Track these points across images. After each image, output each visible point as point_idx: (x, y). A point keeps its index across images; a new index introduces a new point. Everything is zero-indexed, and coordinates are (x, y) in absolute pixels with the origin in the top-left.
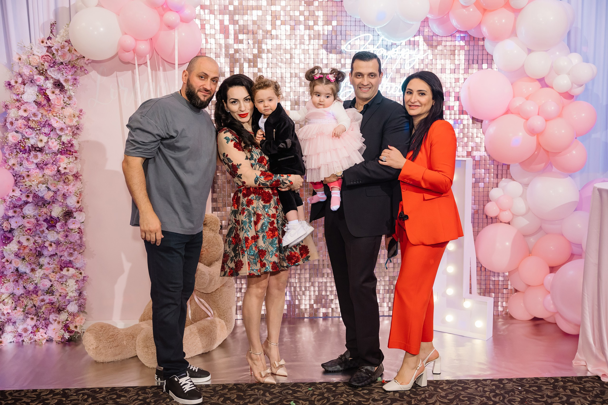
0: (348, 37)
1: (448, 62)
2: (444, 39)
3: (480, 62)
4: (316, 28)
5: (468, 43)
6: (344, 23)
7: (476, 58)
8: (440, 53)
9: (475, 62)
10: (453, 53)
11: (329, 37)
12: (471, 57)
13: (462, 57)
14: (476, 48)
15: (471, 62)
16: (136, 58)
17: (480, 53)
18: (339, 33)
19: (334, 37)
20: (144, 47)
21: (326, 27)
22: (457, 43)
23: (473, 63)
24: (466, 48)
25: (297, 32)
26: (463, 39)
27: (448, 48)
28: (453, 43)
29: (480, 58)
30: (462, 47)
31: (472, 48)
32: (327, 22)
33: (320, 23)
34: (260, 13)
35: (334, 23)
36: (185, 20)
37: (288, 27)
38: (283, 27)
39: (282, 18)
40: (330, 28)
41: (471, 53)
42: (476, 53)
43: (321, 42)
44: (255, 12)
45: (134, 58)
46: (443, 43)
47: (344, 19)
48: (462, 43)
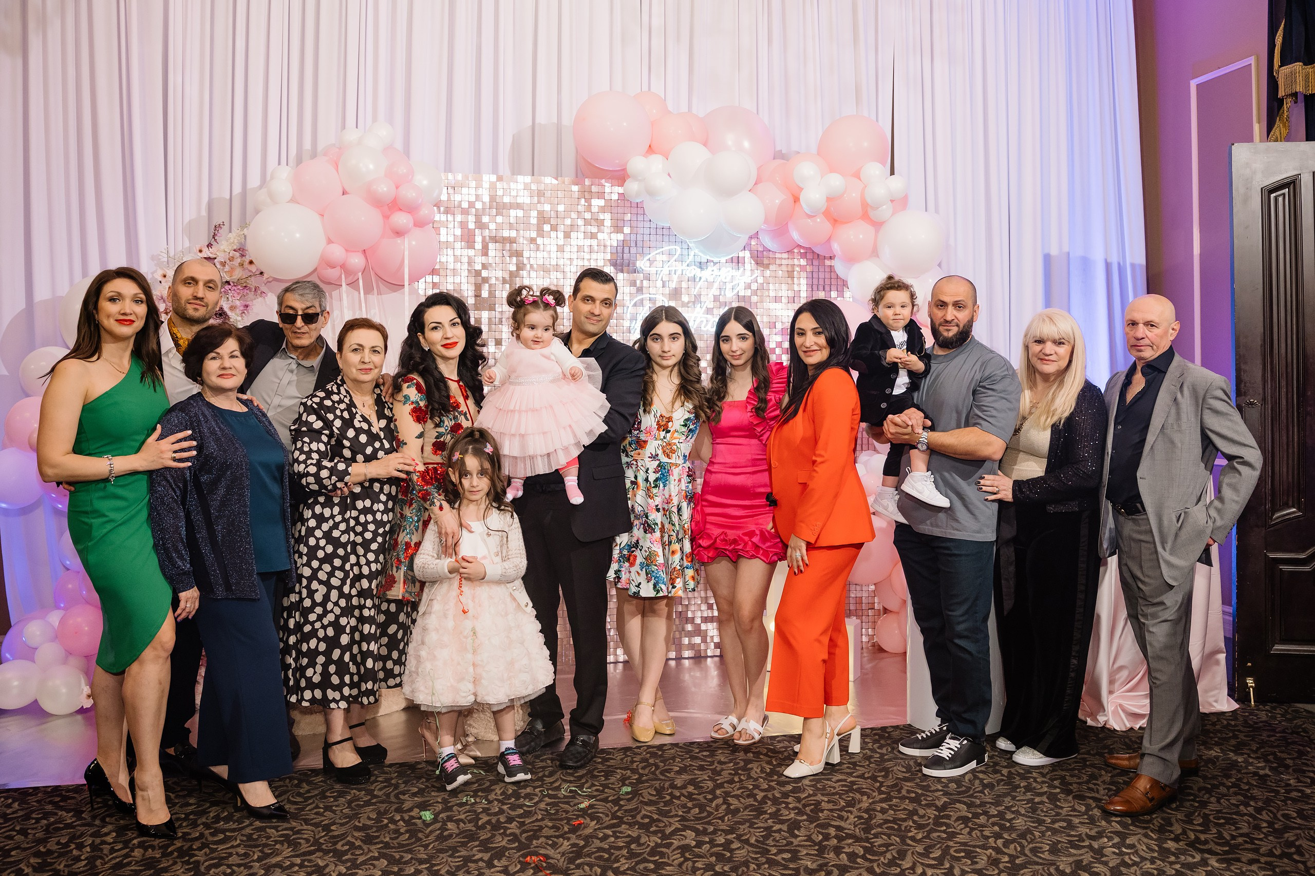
0: (646, 250)
1: (784, 287)
2: (778, 255)
3: (827, 288)
4: (600, 236)
5: (811, 262)
6: (641, 231)
7: (821, 282)
8: (773, 274)
9: (821, 288)
10: (790, 275)
11: (620, 249)
12: (815, 282)
13: (804, 282)
14: (821, 269)
15: (815, 288)
16: (343, 276)
17: (828, 276)
18: (633, 244)
19: (626, 250)
20: (357, 261)
21: (614, 236)
22: (796, 262)
23: (818, 290)
24: (809, 269)
25: (574, 242)
26: (803, 256)
27: (784, 268)
28: (790, 262)
29: (827, 281)
30: (803, 268)
31: (816, 269)
32: (618, 229)
33: (607, 230)
34: (520, 213)
35: (627, 230)
36: (420, 224)
37: (561, 235)
38: (553, 234)
39: (553, 222)
40: (620, 237)
41: (815, 275)
42: (821, 275)
43: (608, 257)
44: (513, 213)
45: (340, 277)
46: (778, 262)
47: (641, 224)
48: (803, 262)
